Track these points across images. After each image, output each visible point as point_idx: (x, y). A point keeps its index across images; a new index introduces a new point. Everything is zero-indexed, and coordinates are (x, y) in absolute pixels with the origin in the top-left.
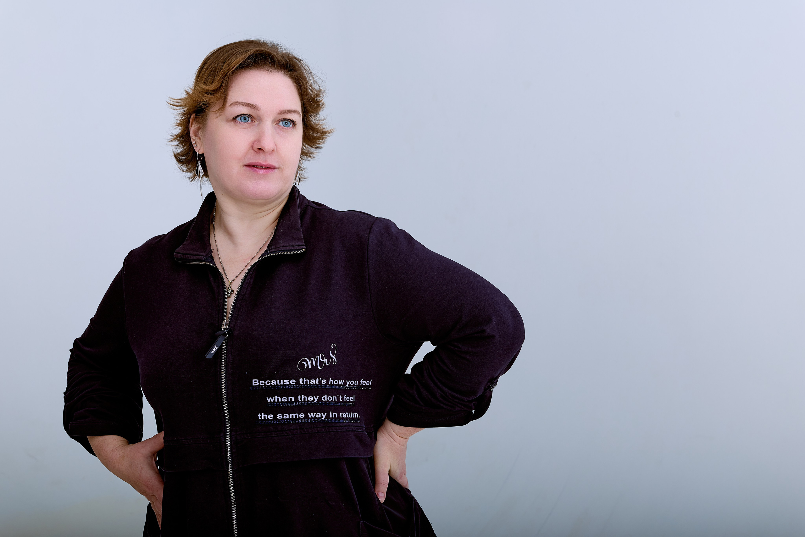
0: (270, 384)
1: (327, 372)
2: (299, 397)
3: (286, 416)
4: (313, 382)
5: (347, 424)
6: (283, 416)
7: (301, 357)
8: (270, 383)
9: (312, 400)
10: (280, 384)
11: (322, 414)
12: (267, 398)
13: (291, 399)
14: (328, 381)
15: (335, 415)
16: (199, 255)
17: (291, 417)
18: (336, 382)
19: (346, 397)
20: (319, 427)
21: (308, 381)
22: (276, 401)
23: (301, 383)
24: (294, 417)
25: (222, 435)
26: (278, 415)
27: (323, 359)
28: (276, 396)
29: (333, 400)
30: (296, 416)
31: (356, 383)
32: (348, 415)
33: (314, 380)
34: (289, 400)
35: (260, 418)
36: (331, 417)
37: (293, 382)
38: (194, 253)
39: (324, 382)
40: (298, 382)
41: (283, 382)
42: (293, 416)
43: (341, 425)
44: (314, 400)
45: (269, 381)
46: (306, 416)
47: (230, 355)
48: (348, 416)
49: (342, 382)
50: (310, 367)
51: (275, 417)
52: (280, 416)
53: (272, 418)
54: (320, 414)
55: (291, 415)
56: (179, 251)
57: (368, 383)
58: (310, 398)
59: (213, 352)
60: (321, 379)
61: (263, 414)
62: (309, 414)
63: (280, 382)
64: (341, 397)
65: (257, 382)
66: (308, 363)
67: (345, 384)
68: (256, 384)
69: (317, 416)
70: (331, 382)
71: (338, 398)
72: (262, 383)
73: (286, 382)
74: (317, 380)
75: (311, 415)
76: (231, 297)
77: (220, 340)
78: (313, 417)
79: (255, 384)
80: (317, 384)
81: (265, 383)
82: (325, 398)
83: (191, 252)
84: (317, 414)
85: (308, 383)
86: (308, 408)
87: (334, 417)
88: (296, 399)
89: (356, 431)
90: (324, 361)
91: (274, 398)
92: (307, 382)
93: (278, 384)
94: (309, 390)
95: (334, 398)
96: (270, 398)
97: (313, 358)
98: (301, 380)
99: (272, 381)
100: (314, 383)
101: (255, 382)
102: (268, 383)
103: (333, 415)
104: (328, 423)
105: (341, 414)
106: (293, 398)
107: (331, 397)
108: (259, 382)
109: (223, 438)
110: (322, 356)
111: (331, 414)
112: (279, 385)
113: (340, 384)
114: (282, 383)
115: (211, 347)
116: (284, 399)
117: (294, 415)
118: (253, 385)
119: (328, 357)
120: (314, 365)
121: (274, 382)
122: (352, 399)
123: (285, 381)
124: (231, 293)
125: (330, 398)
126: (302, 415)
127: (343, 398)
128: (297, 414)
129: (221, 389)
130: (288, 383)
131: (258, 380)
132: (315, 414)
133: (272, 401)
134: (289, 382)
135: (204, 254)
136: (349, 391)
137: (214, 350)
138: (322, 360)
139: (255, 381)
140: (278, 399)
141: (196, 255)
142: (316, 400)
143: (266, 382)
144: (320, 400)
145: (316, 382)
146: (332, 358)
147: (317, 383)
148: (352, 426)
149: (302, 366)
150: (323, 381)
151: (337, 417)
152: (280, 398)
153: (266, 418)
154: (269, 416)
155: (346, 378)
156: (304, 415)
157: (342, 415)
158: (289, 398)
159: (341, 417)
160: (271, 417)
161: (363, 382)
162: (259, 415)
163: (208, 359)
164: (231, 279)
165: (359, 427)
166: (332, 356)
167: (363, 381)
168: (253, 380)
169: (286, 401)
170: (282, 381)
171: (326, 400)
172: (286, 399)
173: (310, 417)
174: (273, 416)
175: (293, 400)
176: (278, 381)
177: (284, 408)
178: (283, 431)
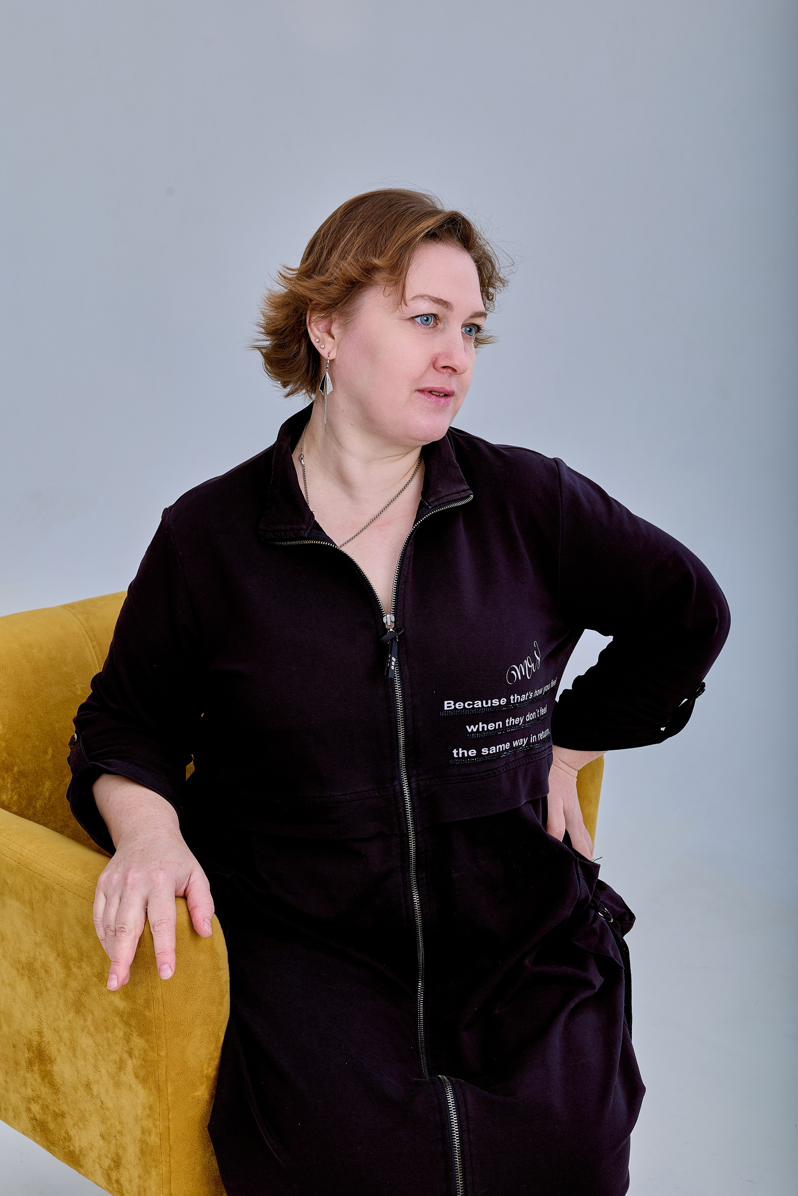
0: (471, 706)
1: (533, 681)
2: (507, 721)
3: (493, 750)
4: (523, 698)
6: (489, 750)
7: (509, 664)
8: (472, 704)
9: (518, 723)
10: (487, 706)
11: (524, 739)
12: (467, 727)
13: (499, 725)
14: (534, 694)
15: (534, 738)
16: (298, 530)
17: (497, 751)
18: (538, 692)
19: (541, 709)
20: (520, 758)
21: (519, 697)
22: (481, 730)
23: (512, 702)
24: (501, 750)
25: (397, 782)
26: (483, 750)
27: (529, 664)
28: (480, 723)
29: (533, 718)
30: (503, 747)
31: (549, 687)
34: (497, 728)
35: (455, 756)
37: (504, 702)
38: (289, 527)
39: (531, 695)
40: (508, 701)
41: (492, 703)
42: (499, 748)
44: (520, 722)
45: (471, 703)
46: (511, 746)
47: (406, 667)
50: (520, 678)
51: (478, 752)
52: (485, 751)
53: (475, 755)
54: (522, 740)
55: (497, 747)
56: (265, 528)
58: (517, 721)
59: (392, 668)
60: (529, 692)
61: (460, 749)
62: (513, 742)
63: (487, 703)
65: (452, 705)
66: (517, 673)
68: (451, 707)
69: (519, 744)
71: (537, 714)
72: (459, 705)
73: (496, 702)
74: (526, 695)
75: (515, 744)
79: (448, 707)
81: (464, 706)
82: (528, 717)
83: (283, 526)
84: (520, 741)
85: (519, 701)
86: (513, 734)
87: (533, 741)
88: (504, 724)
90: (531, 666)
91: (477, 726)
92: (518, 699)
93: (485, 705)
94: (517, 710)
95: (534, 715)
96: (472, 727)
97: (521, 665)
98: (512, 697)
99: (475, 702)
100: (524, 700)
101: (448, 705)
102: (469, 705)
105: (538, 735)
106: (501, 723)
108: (455, 704)
109: (398, 787)
110: (528, 659)
111: (531, 738)
112: (485, 707)
114: (489, 705)
116: (491, 726)
117: (501, 746)
118: (446, 708)
119: (534, 660)
120: (524, 674)
121: (478, 704)
122: (544, 710)
123: (493, 701)
126: (508, 746)
128: (503, 745)
131: (452, 702)
133: (475, 730)
134: (499, 702)
135: (304, 527)
137: (393, 664)
138: (530, 666)
139: (448, 703)
140: (483, 727)
141: (292, 530)
142: (522, 722)
143: (466, 704)
144: (524, 720)
146: (537, 660)
147: (526, 699)
149: (512, 678)
152: (485, 726)
153: (466, 755)
154: (470, 752)
155: (544, 683)
158: (497, 724)
159: (539, 740)
160: (473, 753)
161: (553, 684)
162: (455, 751)
166: (536, 657)
168: (446, 702)
169: (493, 728)
170: (489, 701)
171: (528, 719)
172: (494, 725)
173: (514, 746)
174: (475, 752)
175: (501, 727)
176: (484, 702)
177: (491, 739)
178: (489, 770)
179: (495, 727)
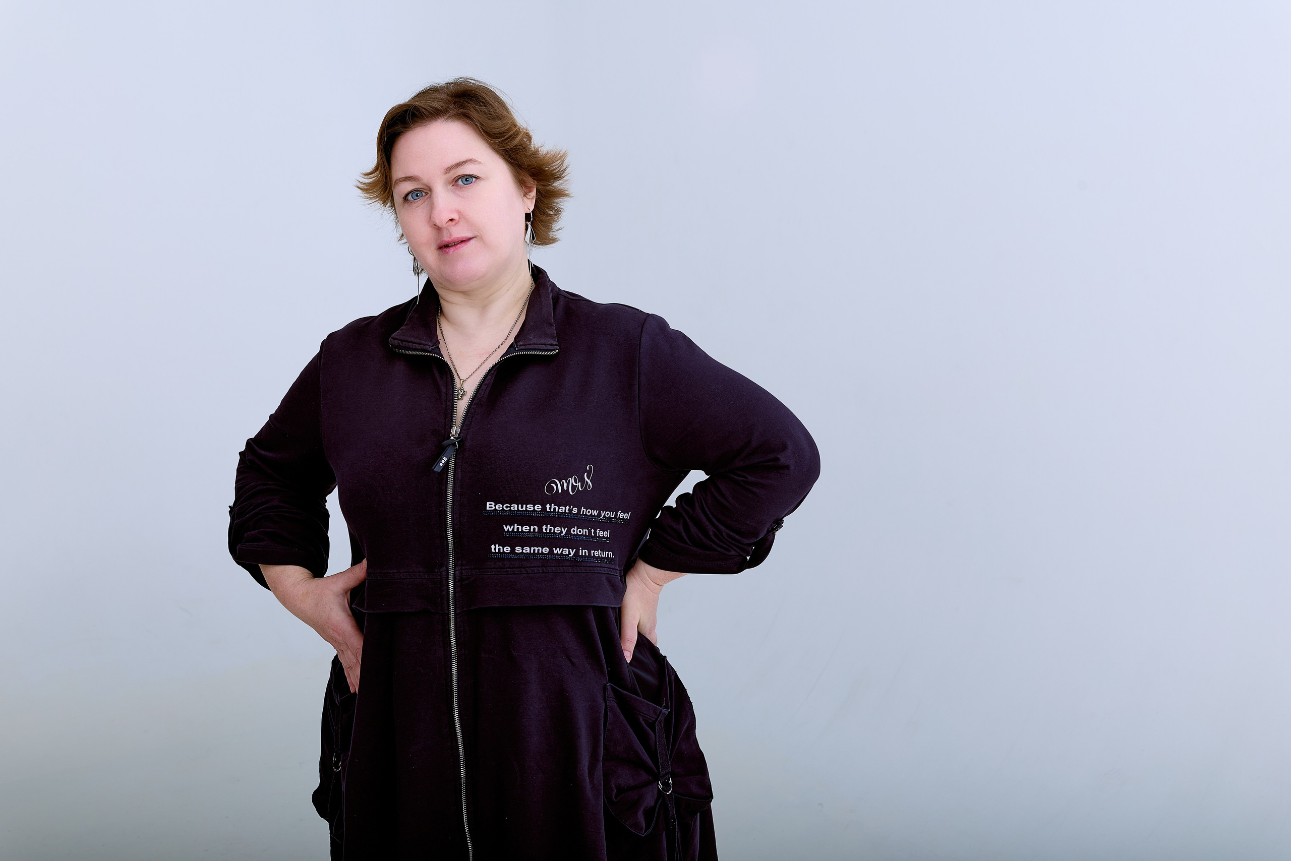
0: (509, 508)
1: (579, 499)
2: (544, 527)
3: (527, 550)
4: (562, 509)
5: (599, 565)
6: (523, 549)
7: (549, 477)
8: (509, 507)
9: (559, 532)
10: (522, 509)
11: (570, 550)
12: (504, 526)
13: (534, 529)
14: (579, 510)
15: (585, 552)
16: (424, 345)
17: (532, 552)
18: (589, 512)
19: (600, 531)
20: (565, 566)
21: (557, 507)
22: (515, 530)
23: (548, 510)
24: (536, 552)
25: (444, 569)
26: (516, 548)
27: (576, 483)
28: (516, 525)
29: (584, 534)
30: (539, 550)
31: (612, 515)
32: (601, 553)
33: (564, 508)
34: (532, 531)
35: (493, 551)
36: (580, 554)
37: (538, 508)
38: (417, 341)
39: (575, 510)
40: (544, 508)
41: (526, 507)
42: (534, 550)
43: (592, 564)
44: (561, 532)
45: (509, 505)
46: (551, 551)
47: (460, 471)
48: (601, 555)
49: (595, 513)
50: (560, 492)
51: (513, 550)
52: (518, 550)
53: (509, 551)
54: (567, 550)
55: (532, 548)
56: (397, 337)
57: (626, 516)
58: (558, 530)
59: (441, 464)
60: (572, 507)
61: (497, 545)
62: (554, 549)
63: (522, 507)
64: (593, 531)
66: (558, 486)
67: (599, 514)
68: (492, 507)
69: (563, 553)
70: (583, 511)
71: (590, 532)
72: (499, 507)
73: (530, 507)
74: (568, 507)
75: (557, 551)
76: (462, 399)
77: (451, 451)
78: (559, 553)
79: (490, 507)
80: (567, 513)
81: (503, 508)
82: (575, 531)
83: (412, 339)
84: (564, 550)
85: (557, 511)
86: (553, 541)
87: (584, 554)
88: (540, 529)
89: (608, 574)
90: (577, 485)
91: (512, 526)
92: (555, 509)
93: (520, 509)
94: (556, 519)
95: (585, 531)
96: (508, 526)
97: (564, 481)
98: (548, 506)
99: (512, 505)
100: (564, 511)
101: (490, 506)
102: (507, 507)
103: (583, 552)
104: (576, 561)
105: (592, 552)
106: (536, 528)
107: (581, 530)
108: (495, 506)
109: (444, 573)
110: (575, 478)
111: (581, 550)
112: (521, 511)
113: (593, 514)
114: (524, 509)
115: (438, 458)
116: (526, 529)
117: (536, 549)
118: (488, 509)
119: (582, 480)
120: (565, 489)
121: (514, 507)
122: (606, 534)
123: (528, 506)
124: (463, 395)
125: (580, 532)
126: (546, 550)
127: (595, 533)
128: (540, 549)
129: (446, 512)
130: (532, 509)
131: (493, 504)
132: (562, 549)
133: (510, 530)
134: (534, 507)
135: (430, 344)
136: (604, 524)
137: (443, 462)
138: (574, 484)
139: (490, 504)
140: (518, 528)
141: (420, 344)
142: (564, 532)
143: (505, 506)
144: (568, 532)
145: (565, 509)
146: (587, 482)
147: (567, 511)
148: (604, 567)
149: (550, 489)
150: (573, 509)
151: (587, 555)
152: (520, 527)
153: (502, 551)
154: (505, 548)
155: (601, 508)
156: (548, 550)
157: (594, 553)
158: (532, 527)
159: (592, 555)
160: (507, 549)
161: (621, 515)
162: (493, 547)
163: (435, 472)
164: (463, 377)
165: (612, 569)
166: (586, 479)
167: (621, 513)
168: (488, 503)
169: (528, 531)
170: (524, 506)
171: (576, 533)
172: (528, 528)
173: (555, 552)
174: (509, 549)
175: (536, 531)
176: (520, 505)
177: (525, 540)
178: (521, 567)
179: (530, 529)
